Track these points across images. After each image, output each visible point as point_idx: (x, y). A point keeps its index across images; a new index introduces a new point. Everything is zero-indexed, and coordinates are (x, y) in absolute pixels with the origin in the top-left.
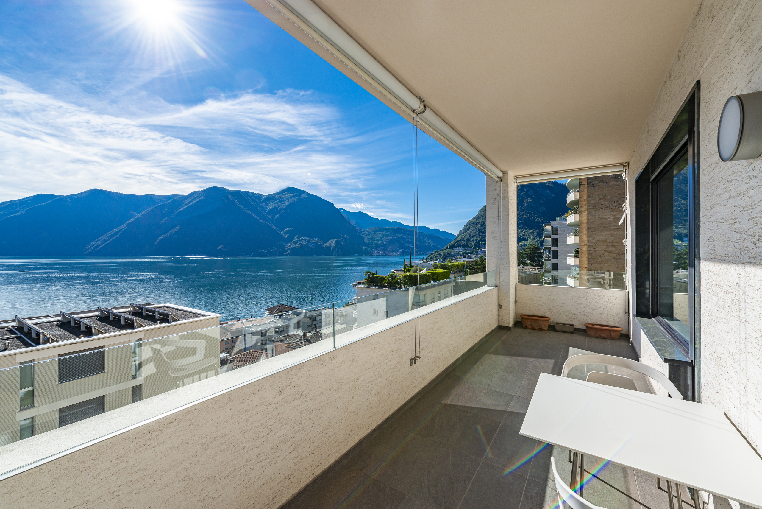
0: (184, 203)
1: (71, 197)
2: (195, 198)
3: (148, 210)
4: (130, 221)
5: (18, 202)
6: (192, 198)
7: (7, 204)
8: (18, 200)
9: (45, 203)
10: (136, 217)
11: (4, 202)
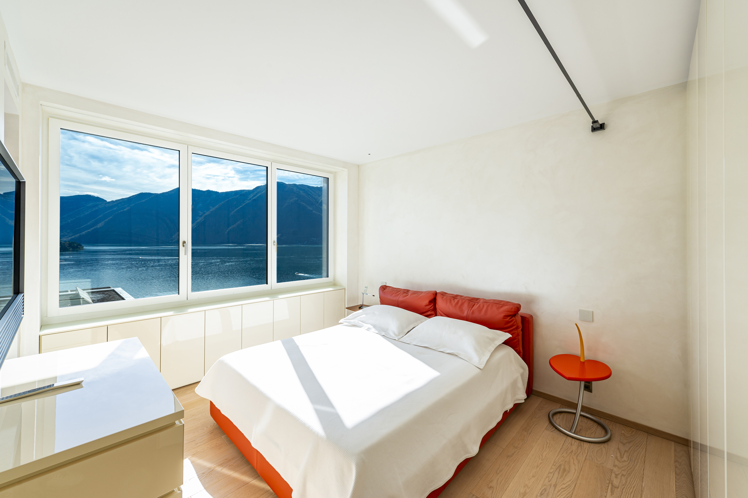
0: (249, 197)
1: (163, 194)
2: (258, 192)
3: (220, 204)
4: (207, 214)
5: (126, 200)
6: (255, 192)
7: (119, 202)
8: (126, 198)
9: (144, 200)
10: (211, 210)
11: (116, 200)
